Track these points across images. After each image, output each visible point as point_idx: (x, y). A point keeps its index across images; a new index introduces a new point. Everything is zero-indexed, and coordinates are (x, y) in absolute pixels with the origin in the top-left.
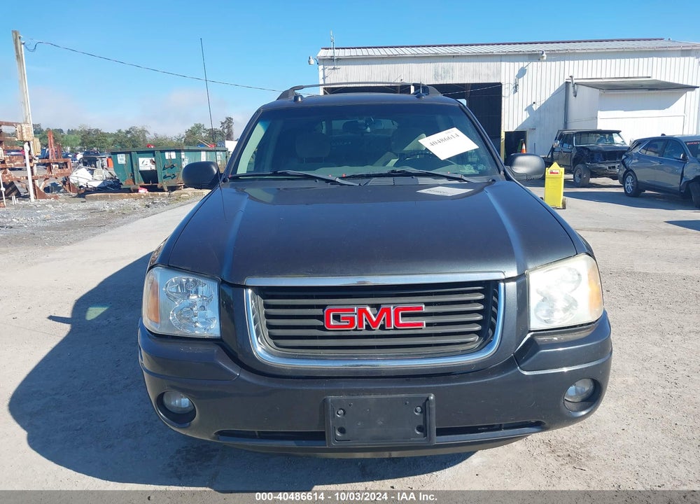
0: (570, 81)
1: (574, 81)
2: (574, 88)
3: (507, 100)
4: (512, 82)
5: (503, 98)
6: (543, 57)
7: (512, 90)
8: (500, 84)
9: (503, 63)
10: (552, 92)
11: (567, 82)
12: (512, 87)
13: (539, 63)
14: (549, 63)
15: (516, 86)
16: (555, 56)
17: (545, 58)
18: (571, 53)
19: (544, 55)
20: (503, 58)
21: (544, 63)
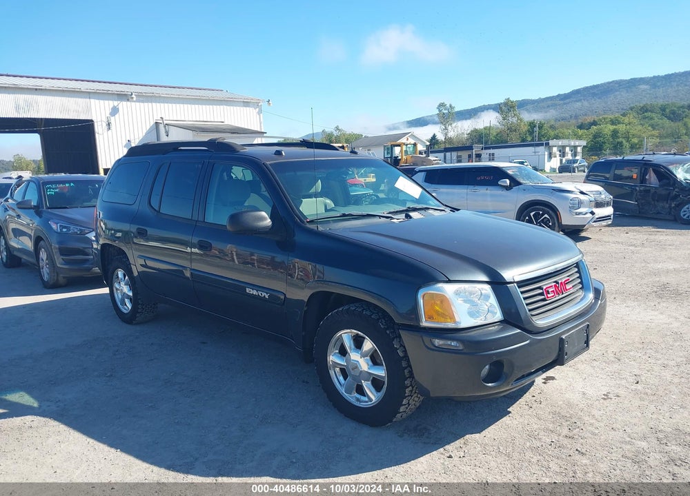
0: (161, 122)
1: (165, 122)
2: (165, 129)
3: (101, 136)
4: (104, 119)
5: (97, 136)
6: (132, 98)
7: (106, 128)
8: (92, 121)
9: (92, 100)
10: (145, 131)
11: (156, 123)
12: (104, 125)
13: (129, 103)
14: (138, 104)
15: (109, 124)
16: (143, 98)
17: (135, 99)
18: (157, 97)
19: (133, 96)
20: (91, 95)
21: (133, 103)
